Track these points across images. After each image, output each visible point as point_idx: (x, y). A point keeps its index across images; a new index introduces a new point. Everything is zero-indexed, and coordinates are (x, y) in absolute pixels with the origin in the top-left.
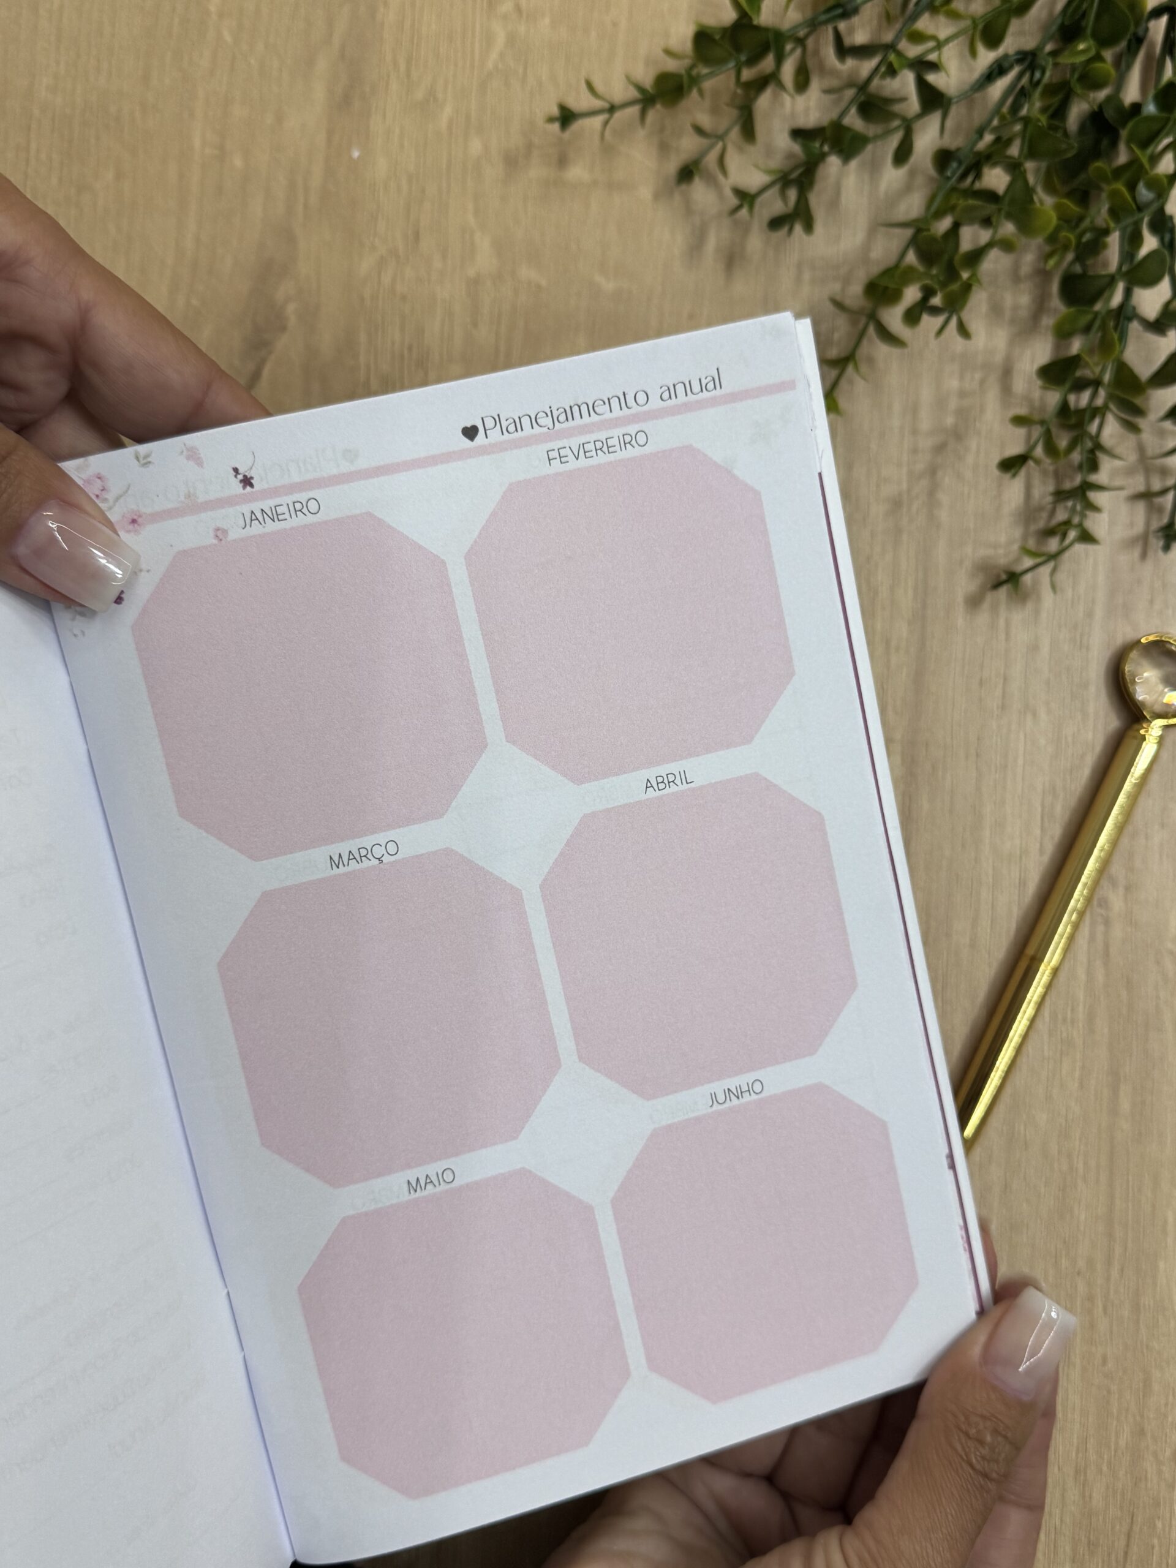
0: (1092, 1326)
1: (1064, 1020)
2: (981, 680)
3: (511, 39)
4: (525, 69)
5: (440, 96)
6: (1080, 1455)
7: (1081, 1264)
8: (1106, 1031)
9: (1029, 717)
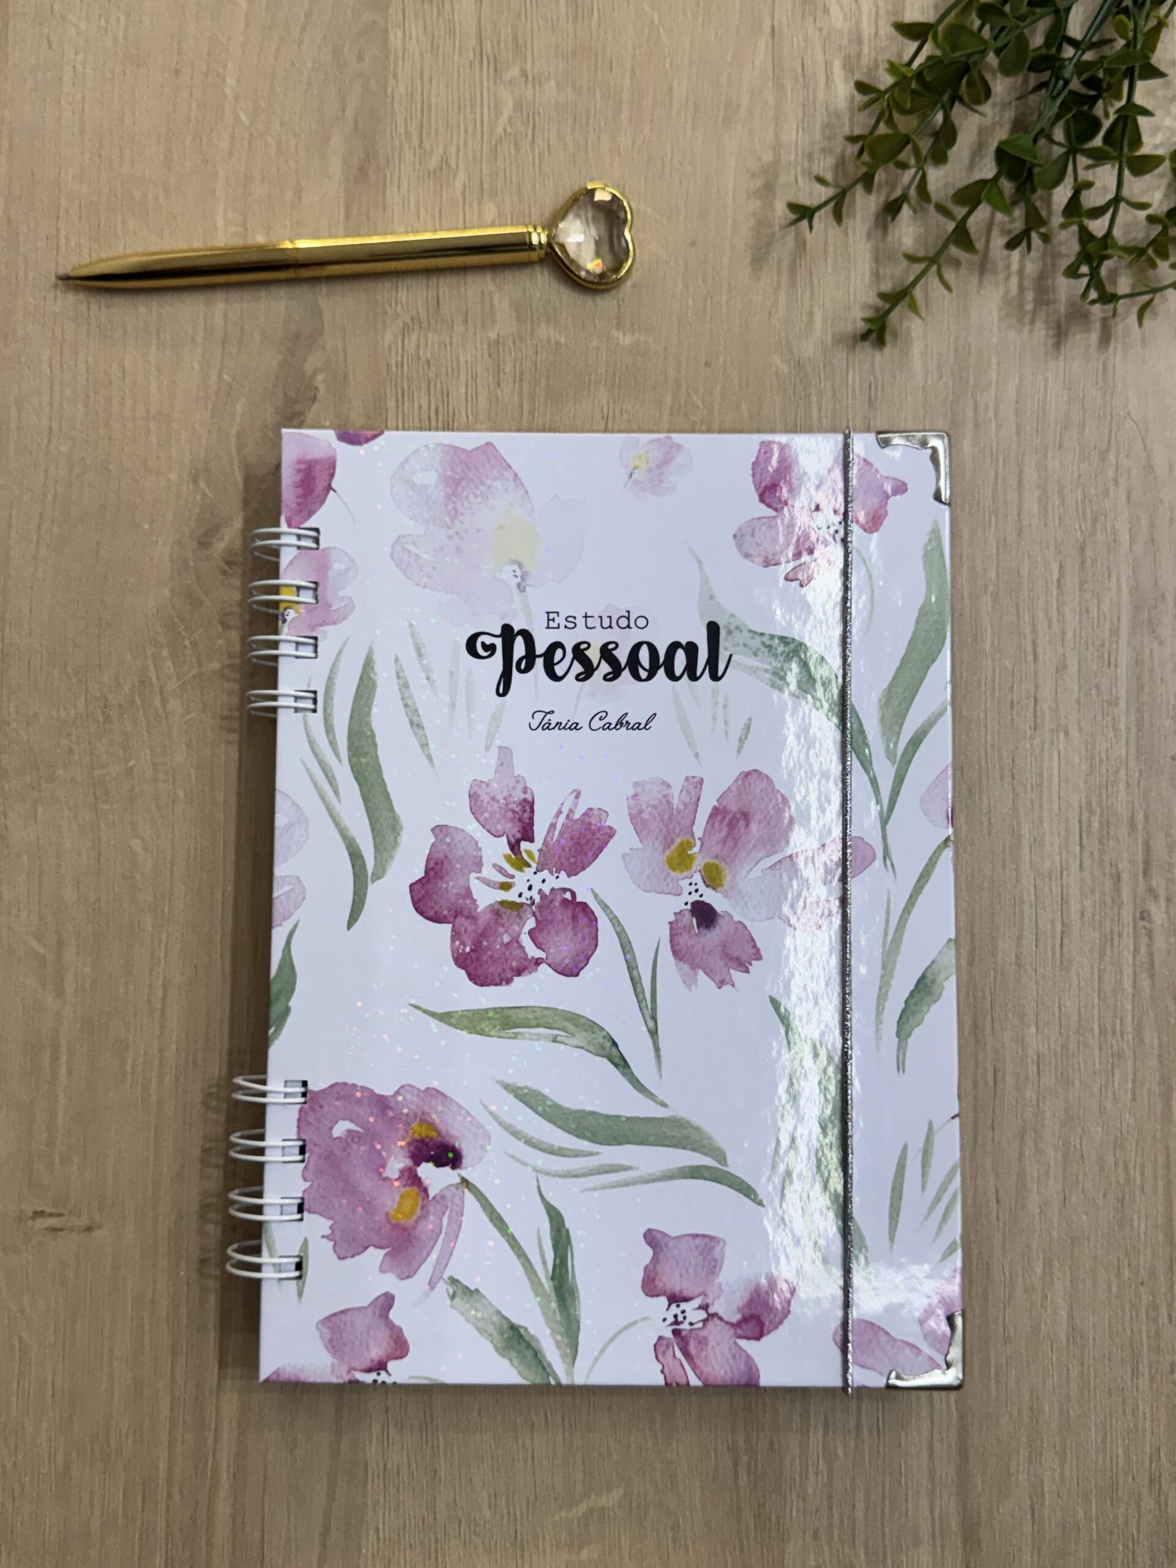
0: (1158, 1333)
1: (1114, 1033)
2: (1012, 702)
3: (519, 105)
4: (534, 130)
5: (453, 165)
6: (1154, 1464)
7: (1143, 1274)
8: (1156, 1041)
9: (1062, 735)
